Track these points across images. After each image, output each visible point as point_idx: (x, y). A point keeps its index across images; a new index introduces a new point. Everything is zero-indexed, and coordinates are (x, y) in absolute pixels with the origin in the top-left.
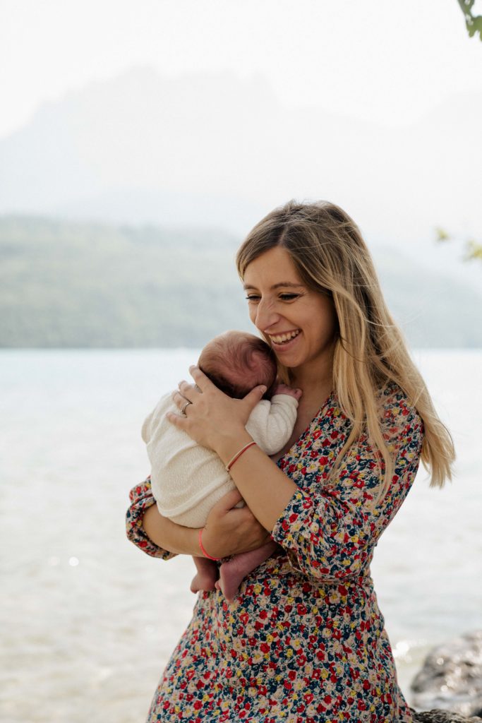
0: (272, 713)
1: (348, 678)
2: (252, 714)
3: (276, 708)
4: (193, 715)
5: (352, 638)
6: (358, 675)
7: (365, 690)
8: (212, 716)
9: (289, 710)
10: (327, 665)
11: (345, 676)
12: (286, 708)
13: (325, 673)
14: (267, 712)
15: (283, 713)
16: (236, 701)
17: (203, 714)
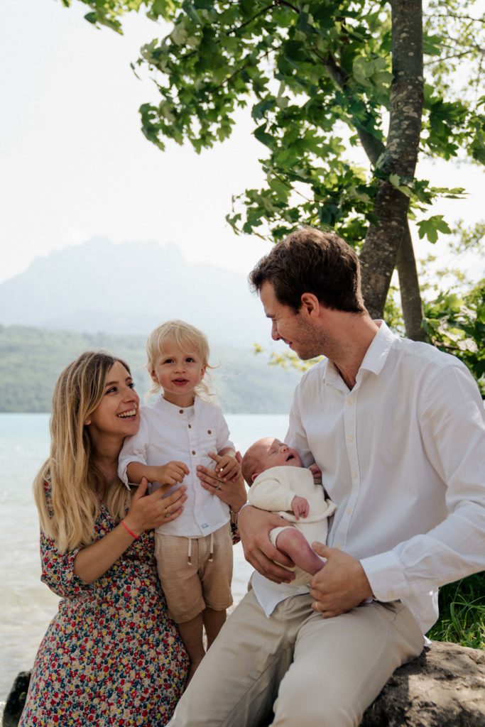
0: (113, 712)
1: (157, 672)
2: (98, 716)
3: (114, 708)
4: (105, 677)
5: (161, 646)
6: (163, 668)
7: (169, 675)
8: (119, 671)
9: (123, 707)
10: (144, 669)
11: (155, 672)
12: (121, 706)
13: (143, 674)
14: (107, 712)
15: (120, 711)
16: (84, 711)
17: (112, 673)
